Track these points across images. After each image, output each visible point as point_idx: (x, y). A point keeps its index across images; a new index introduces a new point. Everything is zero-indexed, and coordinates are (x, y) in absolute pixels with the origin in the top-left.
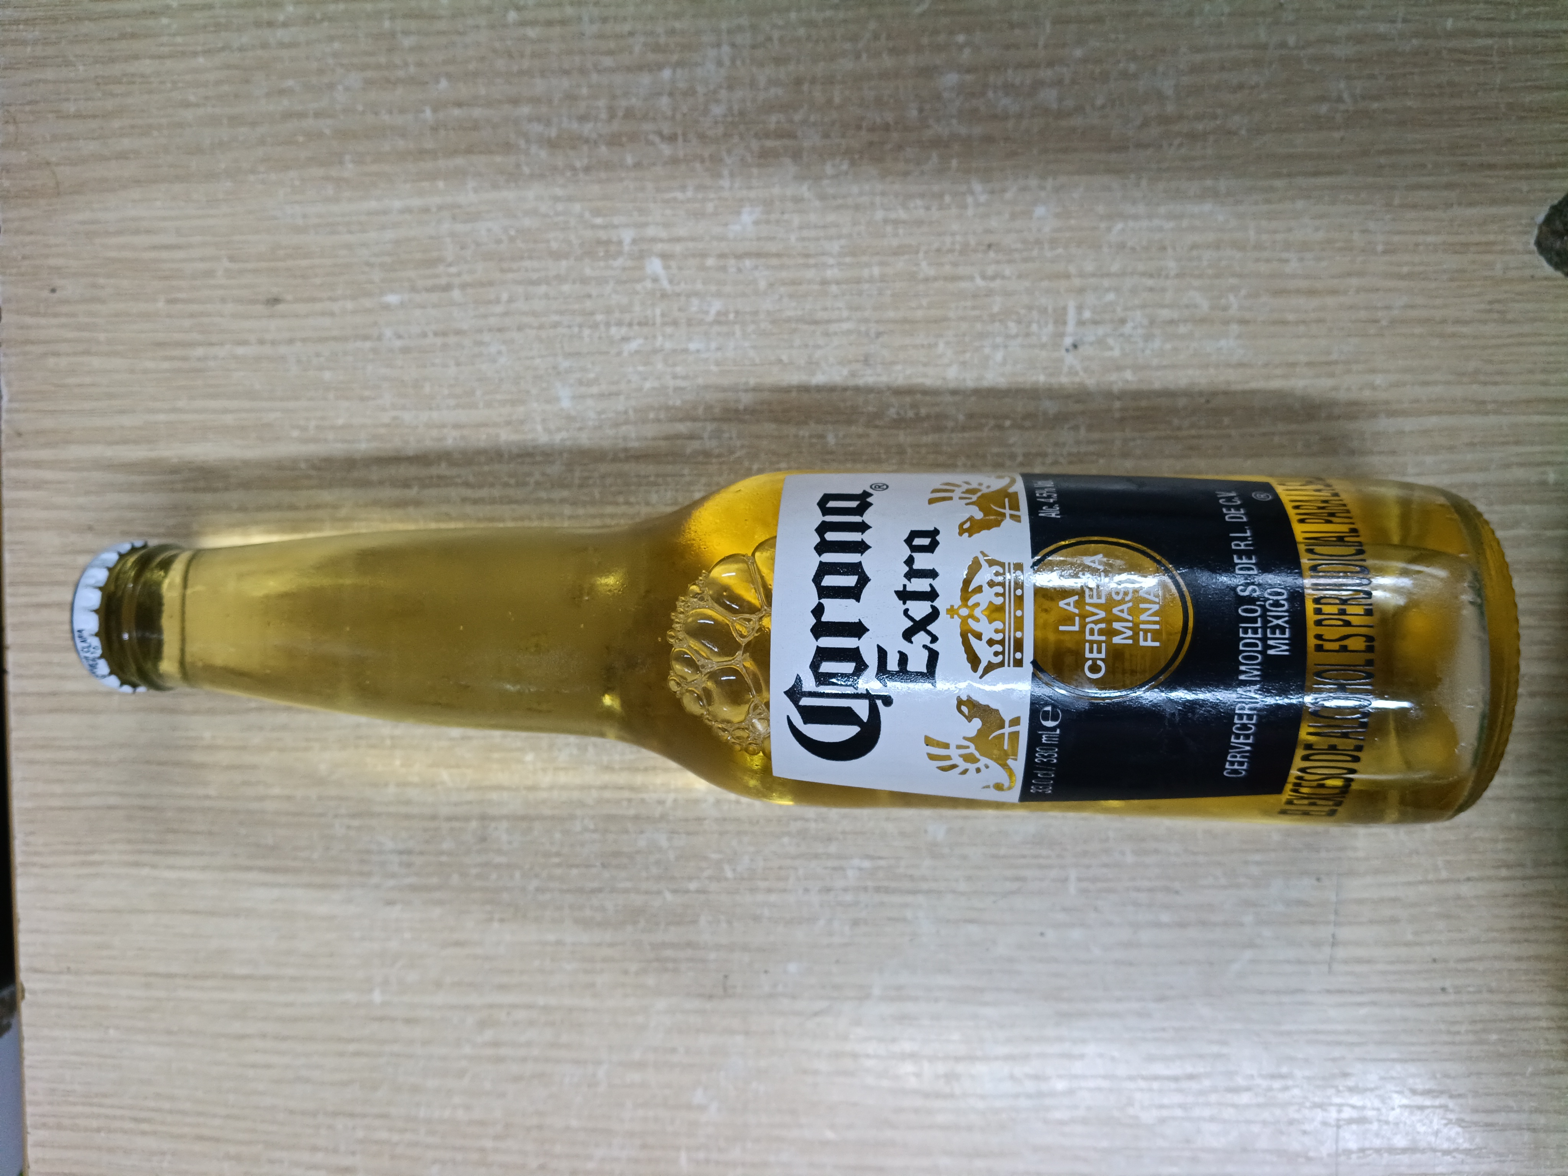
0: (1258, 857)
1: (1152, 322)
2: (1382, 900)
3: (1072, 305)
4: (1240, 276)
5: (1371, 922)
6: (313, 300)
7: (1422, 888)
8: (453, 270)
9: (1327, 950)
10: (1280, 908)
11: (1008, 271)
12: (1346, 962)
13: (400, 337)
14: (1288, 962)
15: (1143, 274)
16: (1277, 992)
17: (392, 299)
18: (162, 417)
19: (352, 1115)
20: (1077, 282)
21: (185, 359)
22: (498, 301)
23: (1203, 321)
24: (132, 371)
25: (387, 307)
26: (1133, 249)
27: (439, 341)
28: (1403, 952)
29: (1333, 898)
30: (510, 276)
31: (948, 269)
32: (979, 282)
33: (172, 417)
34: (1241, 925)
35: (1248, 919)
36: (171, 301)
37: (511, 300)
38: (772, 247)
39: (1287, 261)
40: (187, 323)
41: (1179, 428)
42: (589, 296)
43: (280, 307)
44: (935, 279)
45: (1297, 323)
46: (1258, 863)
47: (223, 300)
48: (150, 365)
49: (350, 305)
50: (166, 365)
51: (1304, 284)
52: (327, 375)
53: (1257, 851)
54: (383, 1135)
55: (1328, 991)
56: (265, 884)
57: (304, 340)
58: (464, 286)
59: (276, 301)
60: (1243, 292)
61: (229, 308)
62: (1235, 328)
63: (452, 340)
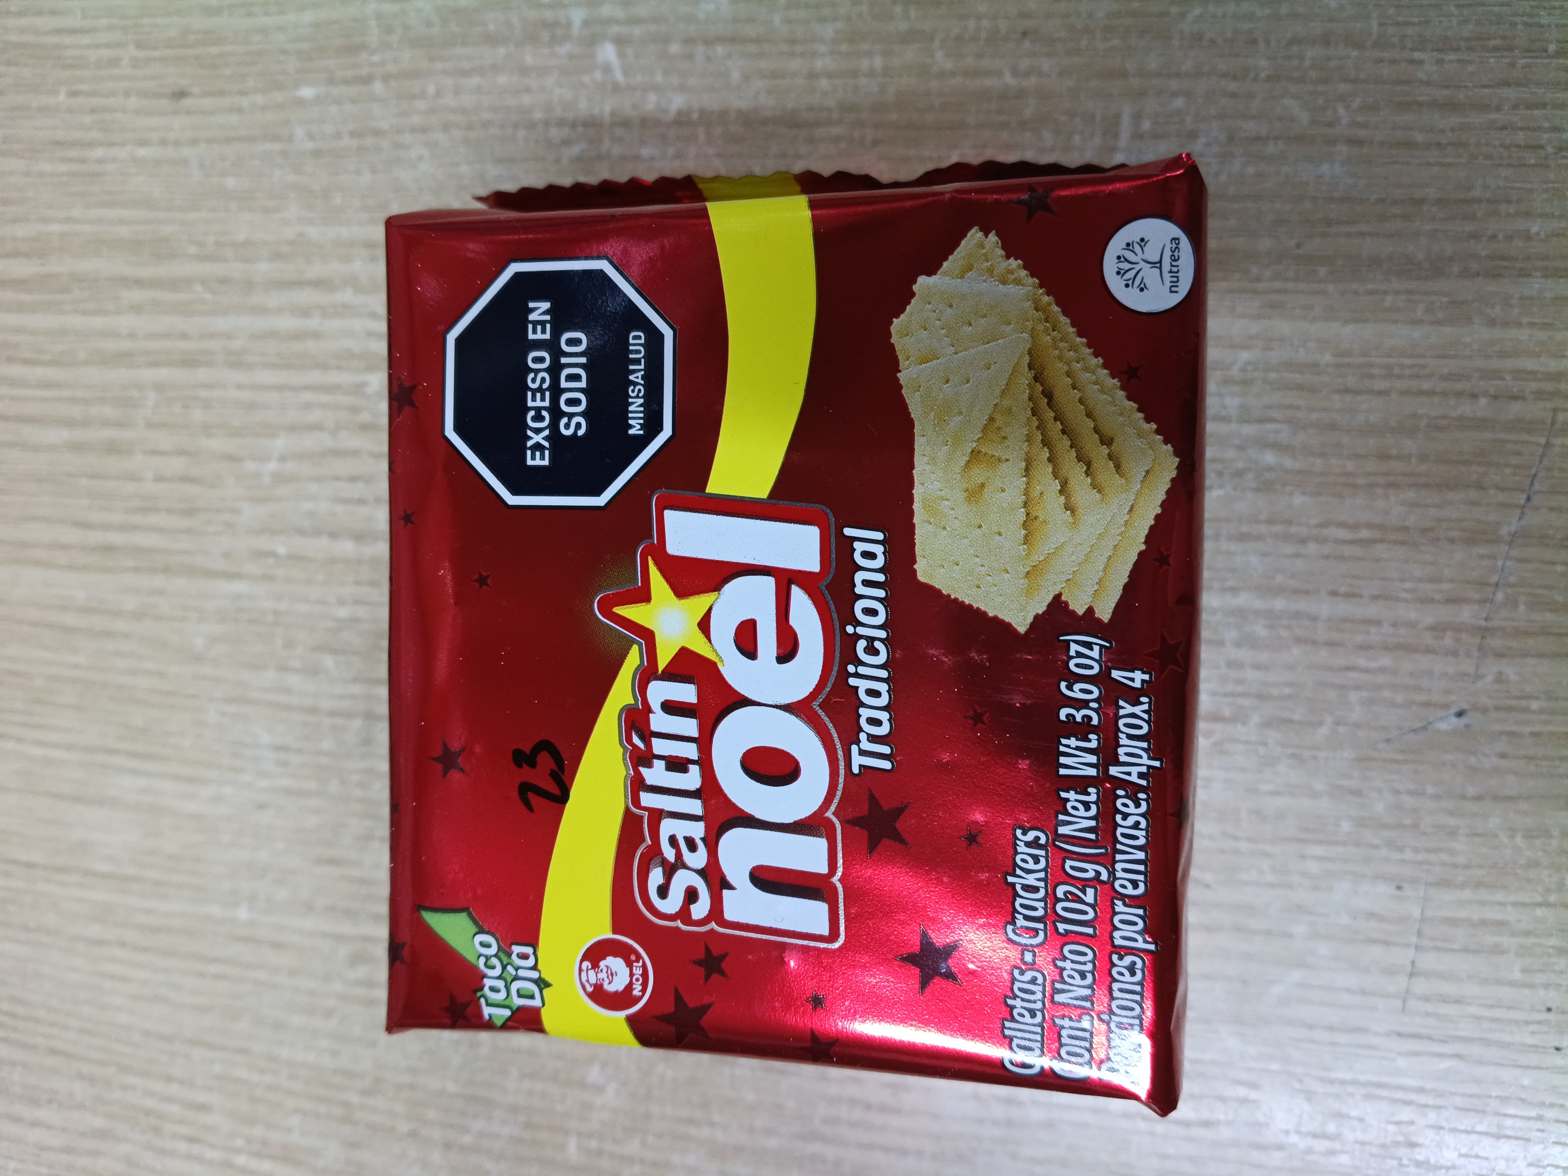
0: (1319, 851)
1: (1231, 139)
2: (1484, 923)
3: (1127, 112)
4: (1355, 81)
5: (1466, 950)
6: (221, 93)
7: (1539, 912)
8: (376, 58)
9: (1401, 982)
10: (1345, 920)
11: (1046, 65)
12: (1426, 999)
13: (311, 136)
14: (1349, 991)
15: (1225, 75)
16: (1331, 1028)
17: (307, 92)
18: (55, 228)
19: (211, 1046)
20: (1135, 82)
21: (83, 161)
22: (422, 95)
23: (1300, 139)
24: (27, 174)
25: (300, 103)
26: (1212, 41)
27: (355, 143)
28: (1505, 993)
29: (1416, 912)
30: (440, 65)
31: (969, 61)
32: (1009, 79)
33: (65, 228)
34: (1290, 936)
35: (1299, 929)
36: (74, 94)
37: (438, 94)
38: (751, 31)
39: (1421, 62)
40: (88, 119)
41: (1258, 280)
42: (528, 90)
43: (187, 102)
44: (953, 74)
45: (1428, 146)
46: (1318, 858)
47: (127, 94)
48: (47, 167)
49: (259, 99)
50: (63, 168)
51: (1440, 94)
52: (231, 182)
53: (1320, 842)
54: (241, 1073)
55: (1400, 1035)
56: (133, 772)
57: (209, 141)
58: (386, 78)
59: (181, 94)
60: (1357, 102)
61: (133, 102)
62: (1343, 149)
63: (369, 141)
